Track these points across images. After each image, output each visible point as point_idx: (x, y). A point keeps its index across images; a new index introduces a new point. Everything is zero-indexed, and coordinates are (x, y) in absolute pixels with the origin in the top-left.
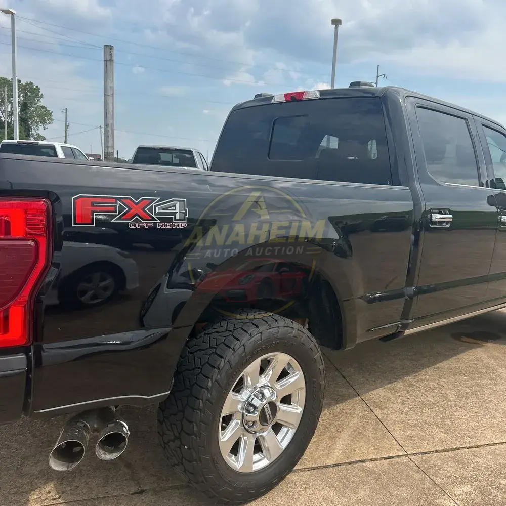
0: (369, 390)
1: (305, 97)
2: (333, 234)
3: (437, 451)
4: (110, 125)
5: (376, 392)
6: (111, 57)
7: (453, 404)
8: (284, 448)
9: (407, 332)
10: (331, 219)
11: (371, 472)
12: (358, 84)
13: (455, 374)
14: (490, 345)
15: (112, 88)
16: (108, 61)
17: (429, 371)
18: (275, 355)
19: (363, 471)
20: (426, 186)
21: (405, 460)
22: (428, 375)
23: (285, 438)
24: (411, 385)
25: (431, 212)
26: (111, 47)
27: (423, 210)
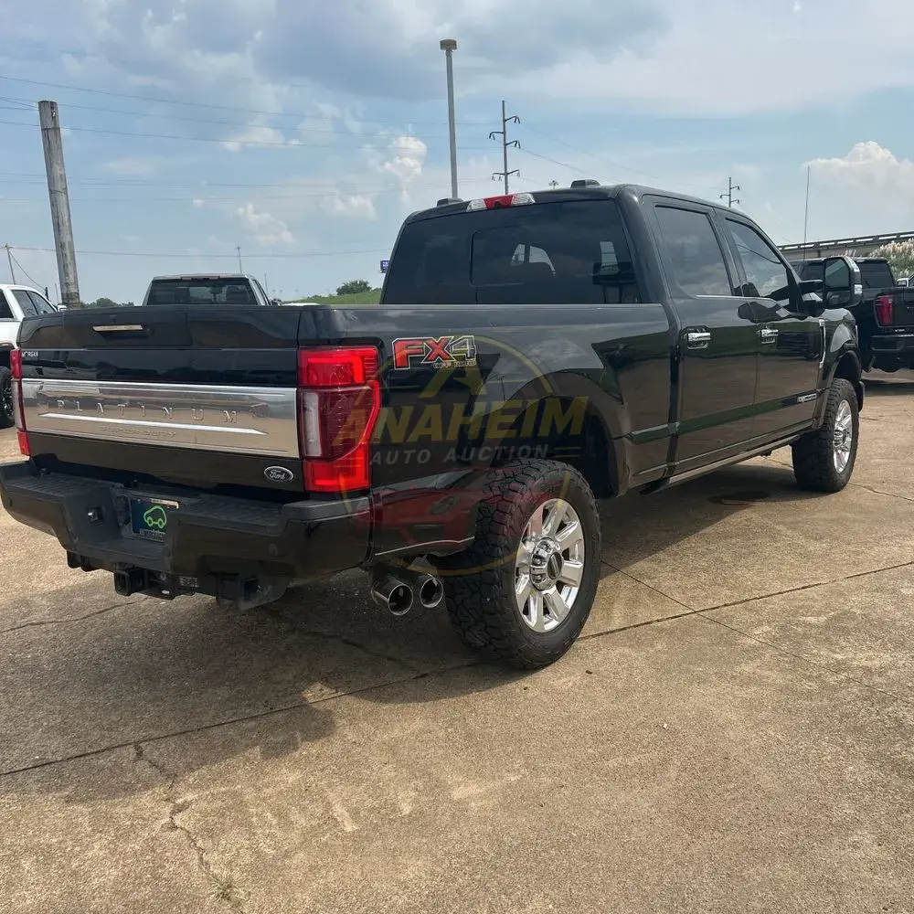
0: (627, 565)
1: (514, 202)
2: (597, 364)
3: (726, 605)
4: (67, 246)
5: (638, 564)
6: (55, 124)
7: (731, 565)
8: (570, 607)
9: (673, 479)
10: (595, 346)
11: (662, 630)
12: (582, 183)
13: (725, 538)
14: (758, 504)
15: (63, 178)
16: (50, 132)
17: (693, 539)
18: (553, 503)
19: (653, 630)
20: (679, 302)
21: (694, 616)
22: (692, 544)
23: (569, 597)
24: (676, 554)
25: (687, 331)
26: (53, 105)
27: (679, 328)
